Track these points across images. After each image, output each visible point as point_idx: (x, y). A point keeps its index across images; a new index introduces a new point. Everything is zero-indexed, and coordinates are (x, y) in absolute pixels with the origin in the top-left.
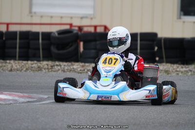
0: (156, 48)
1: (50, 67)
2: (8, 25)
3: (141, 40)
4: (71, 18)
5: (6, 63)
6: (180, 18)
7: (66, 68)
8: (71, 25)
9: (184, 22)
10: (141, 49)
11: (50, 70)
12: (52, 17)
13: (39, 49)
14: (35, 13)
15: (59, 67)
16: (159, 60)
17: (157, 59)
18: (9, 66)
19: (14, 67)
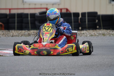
0: (97, 21)
1: (35, 34)
2: (10, 9)
3: (88, 16)
4: (47, 4)
5: (10, 32)
6: (110, 3)
9: (113, 5)
10: (88, 21)
12: (35, 4)
13: (28, 23)
14: (26, 2)
16: (99, 27)
17: (98, 27)
18: (11, 34)
19: (15, 34)
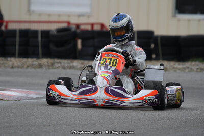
1: (50, 64)
2: (7, 23)
3: (138, 38)
4: (69, 16)
5: (7, 60)
6: (174, 16)
7: (66, 65)
8: (69, 23)
9: (179, 20)
11: (51, 67)
12: (50, 15)
13: (37, 46)
14: (33, 11)
15: (59, 65)
16: (156, 57)
18: (10, 63)
19: (16, 64)
